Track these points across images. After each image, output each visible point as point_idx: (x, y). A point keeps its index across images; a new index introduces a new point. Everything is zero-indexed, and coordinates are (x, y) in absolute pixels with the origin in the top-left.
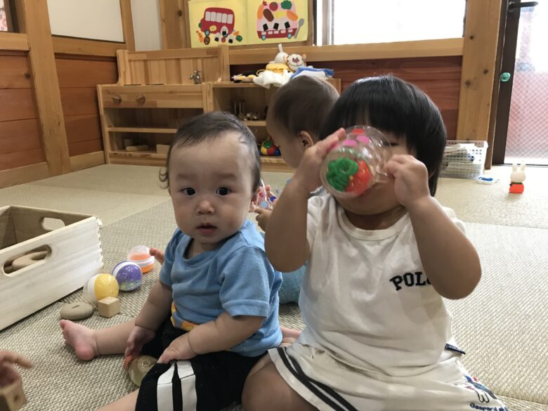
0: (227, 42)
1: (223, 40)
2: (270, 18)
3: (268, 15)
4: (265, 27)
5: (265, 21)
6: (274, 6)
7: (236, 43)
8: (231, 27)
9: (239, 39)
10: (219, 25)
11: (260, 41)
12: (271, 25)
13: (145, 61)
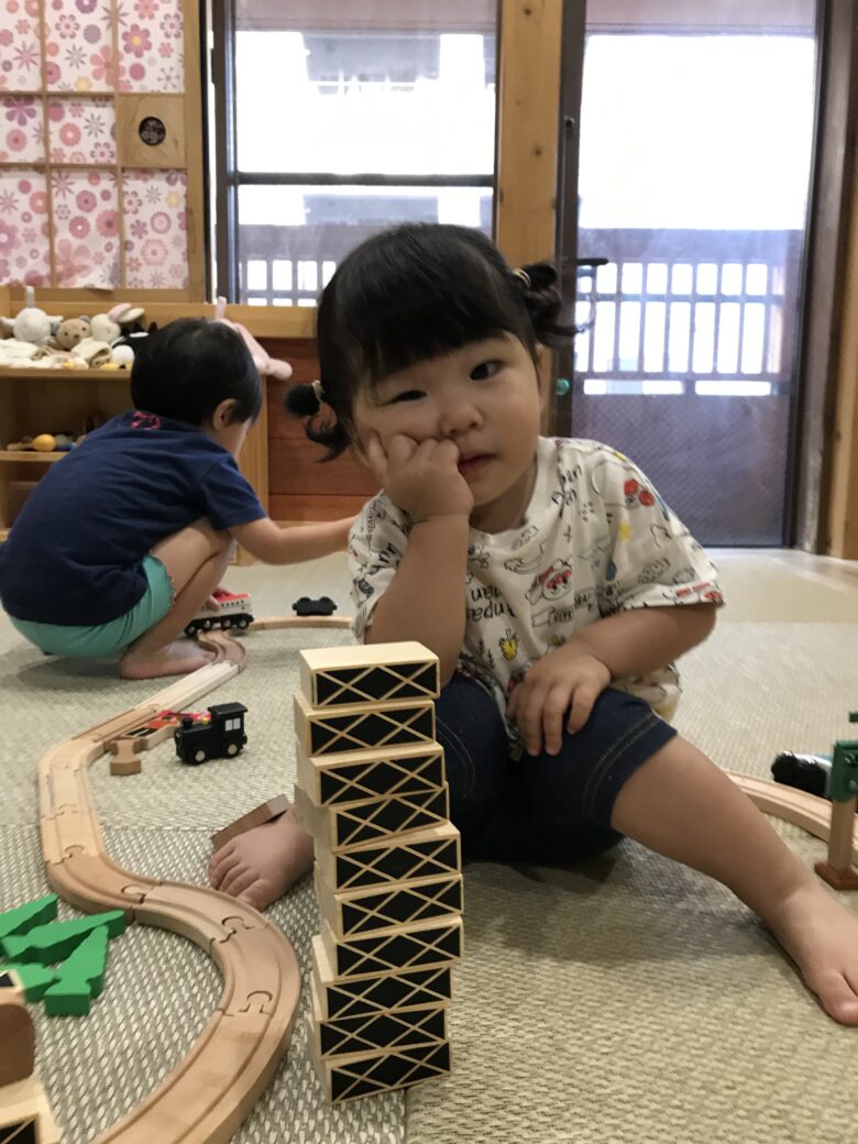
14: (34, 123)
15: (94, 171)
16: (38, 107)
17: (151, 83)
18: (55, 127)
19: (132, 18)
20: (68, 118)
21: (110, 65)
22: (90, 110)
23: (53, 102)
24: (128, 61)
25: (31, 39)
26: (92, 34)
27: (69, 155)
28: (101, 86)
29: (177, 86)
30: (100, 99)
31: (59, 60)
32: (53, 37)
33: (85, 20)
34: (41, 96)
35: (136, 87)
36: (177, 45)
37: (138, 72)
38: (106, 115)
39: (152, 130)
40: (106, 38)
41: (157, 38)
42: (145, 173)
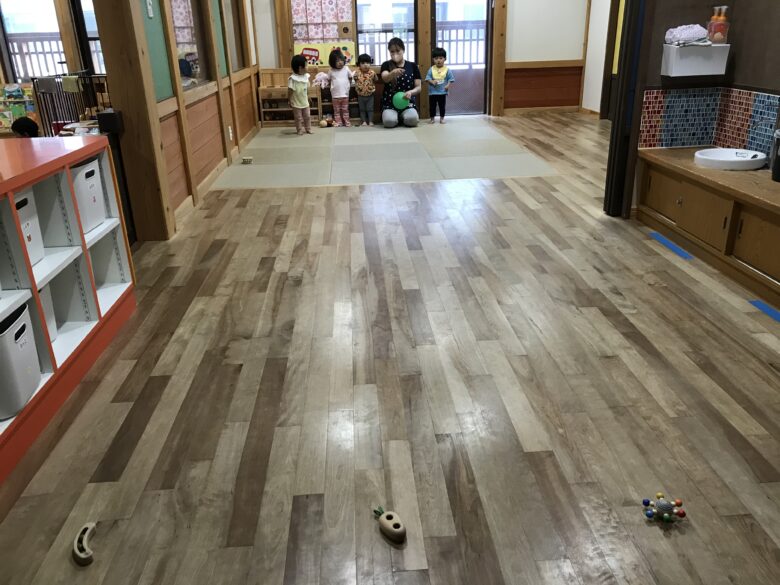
0: (315, 65)
7: (320, 65)
8: (317, 58)
9: (322, 63)
10: (311, 57)
13: (272, 74)
14: (320, 29)
15: (333, 39)
16: (321, 26)
17: (345, 20)
18: (325, 30)
19: (340, 6)
20: (328, 28)
21: (336, 16)
22: (332, 26)
24: (340, 15)
25: (319, 11)
26: (332, 10)
27: (328, 36)
28: (335, 21)
29: (350, 20)
30: (334, 24)
31: (325, 15)
32: (324, 10)
33: (331, 6)
34: (322, 23)
35: (342, 21)
36: (350, 11)
37: (342, 17)
38: (336, 27)
39: (346, 30)
40: (335, 10)
41: (346, 10)
42: (344, 39)
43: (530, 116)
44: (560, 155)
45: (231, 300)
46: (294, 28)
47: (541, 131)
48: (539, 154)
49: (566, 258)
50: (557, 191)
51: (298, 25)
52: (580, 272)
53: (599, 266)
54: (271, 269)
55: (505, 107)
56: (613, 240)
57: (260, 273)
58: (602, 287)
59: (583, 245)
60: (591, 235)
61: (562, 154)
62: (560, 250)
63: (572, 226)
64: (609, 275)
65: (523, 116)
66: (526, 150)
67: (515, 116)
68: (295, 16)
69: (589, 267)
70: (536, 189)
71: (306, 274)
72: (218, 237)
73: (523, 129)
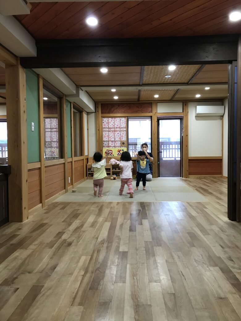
0: (111, 156)
1: (110, 155)
2: (120, 152)
3: (119, 152)
4: (119, 154)
5: (119, 153)
6: (120, 150)
7: (113, 156)
8: (112, 153)
9: (113, 155)
11: (117, 156)
12: (120, 153)
15: (118, 147)
16: (114, 142)
17: (123, 140)
18: (115, 143)
19: (122, 135)
20: (116, 142)
21: (120, 138)
22: (118, 142)
23: (115, 141)
24: (121, 138)
25: (113, 136)
26: (118, 136)
27: (116, 145)
28: (119, 140)
29: (125, 140)
30: (119, 141)
31: (116, 138)
32: (115, 136)
33: (118, 135)
34: (114, 141)
35: (122, 140)
36: (126, 137)
39: (123, 143)
40: (120, 136)
41: (124, 136)
42: (123, 147)
43: (200, 178)
44: (211, 193)
45: (33, 252)
46: (104, 142)
47: (204, 184)
48: (201, 193)
49: (206, 240)
50: (207, 208)
51: (105, 141)
52: (212, 248)
53: (222, 245)
54: (60, 237)
55: (189, 175)
56: (231, 232)
57: (55, 239)
58: (223, 256)
59: (216, 233)
60: (220, 229)
61: (212, 193)
62: (204, 235)
63: (211, 224)
64: (227, 250)
65: (197, 178)
66: (196, 191)
67: (193, 178)
68: (104, 138)
69: (217, 245)
70: (197, 207)
71: (75, 241)
72: (44, 222)
73: (196, 183)
